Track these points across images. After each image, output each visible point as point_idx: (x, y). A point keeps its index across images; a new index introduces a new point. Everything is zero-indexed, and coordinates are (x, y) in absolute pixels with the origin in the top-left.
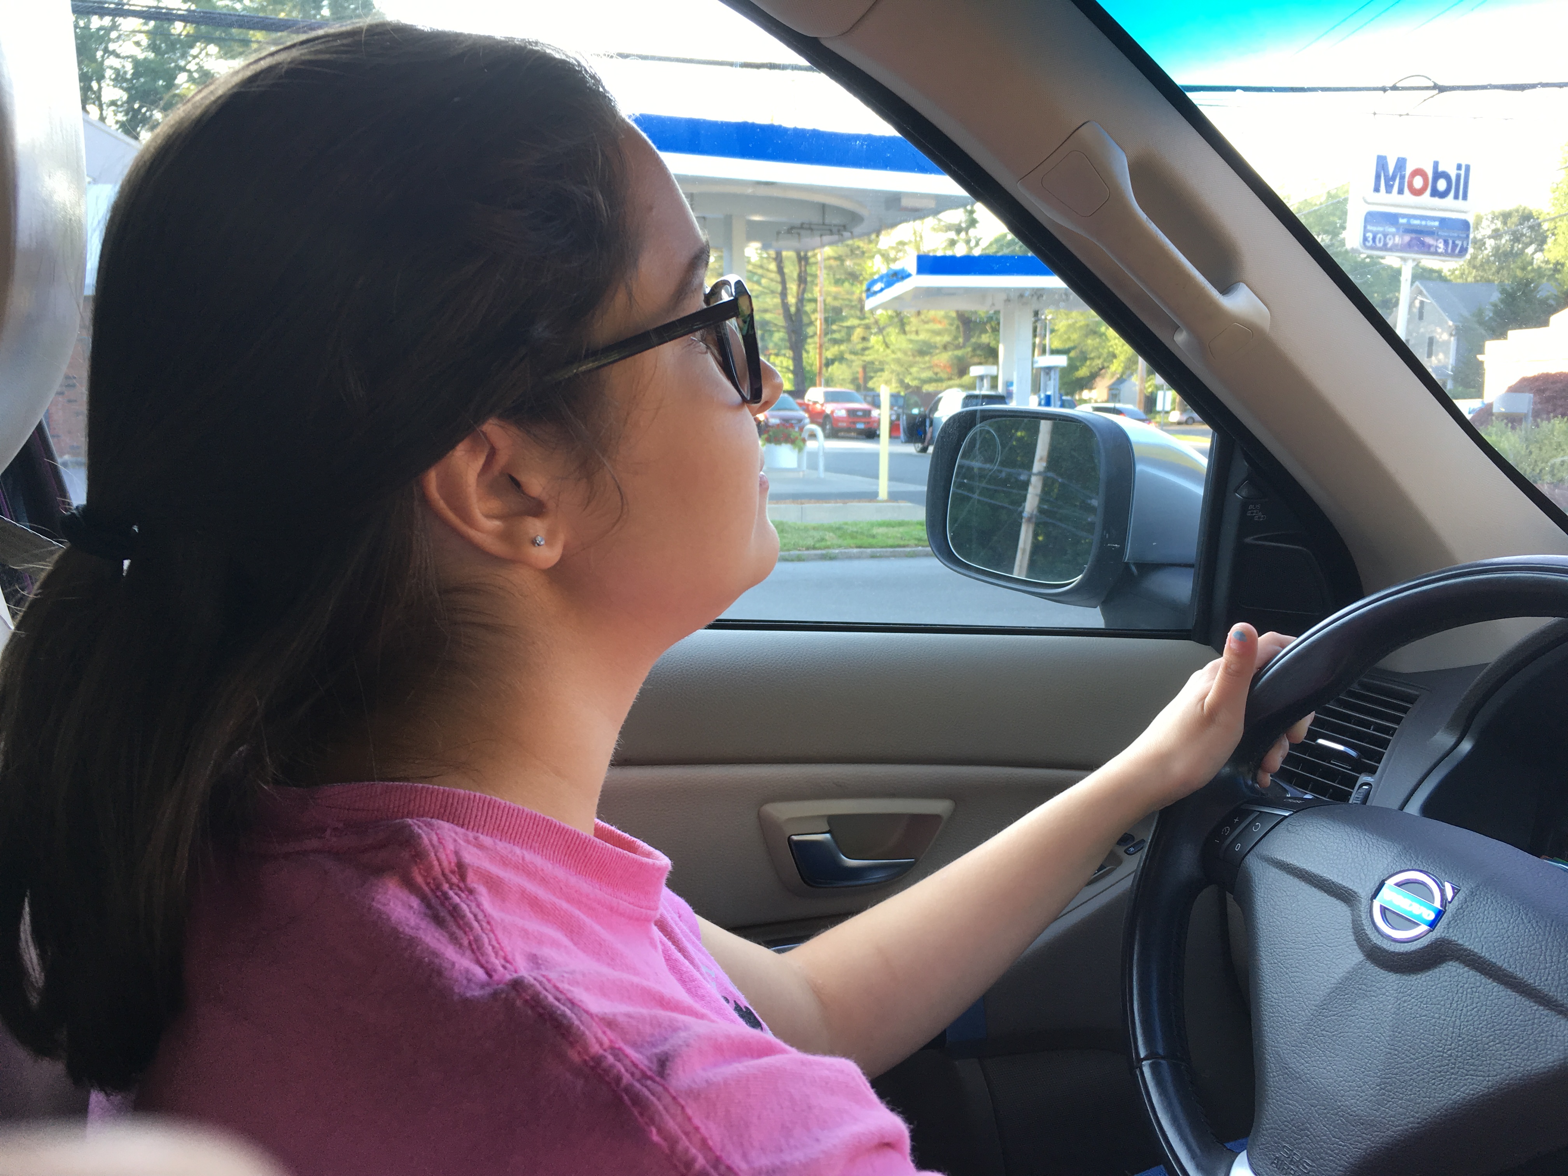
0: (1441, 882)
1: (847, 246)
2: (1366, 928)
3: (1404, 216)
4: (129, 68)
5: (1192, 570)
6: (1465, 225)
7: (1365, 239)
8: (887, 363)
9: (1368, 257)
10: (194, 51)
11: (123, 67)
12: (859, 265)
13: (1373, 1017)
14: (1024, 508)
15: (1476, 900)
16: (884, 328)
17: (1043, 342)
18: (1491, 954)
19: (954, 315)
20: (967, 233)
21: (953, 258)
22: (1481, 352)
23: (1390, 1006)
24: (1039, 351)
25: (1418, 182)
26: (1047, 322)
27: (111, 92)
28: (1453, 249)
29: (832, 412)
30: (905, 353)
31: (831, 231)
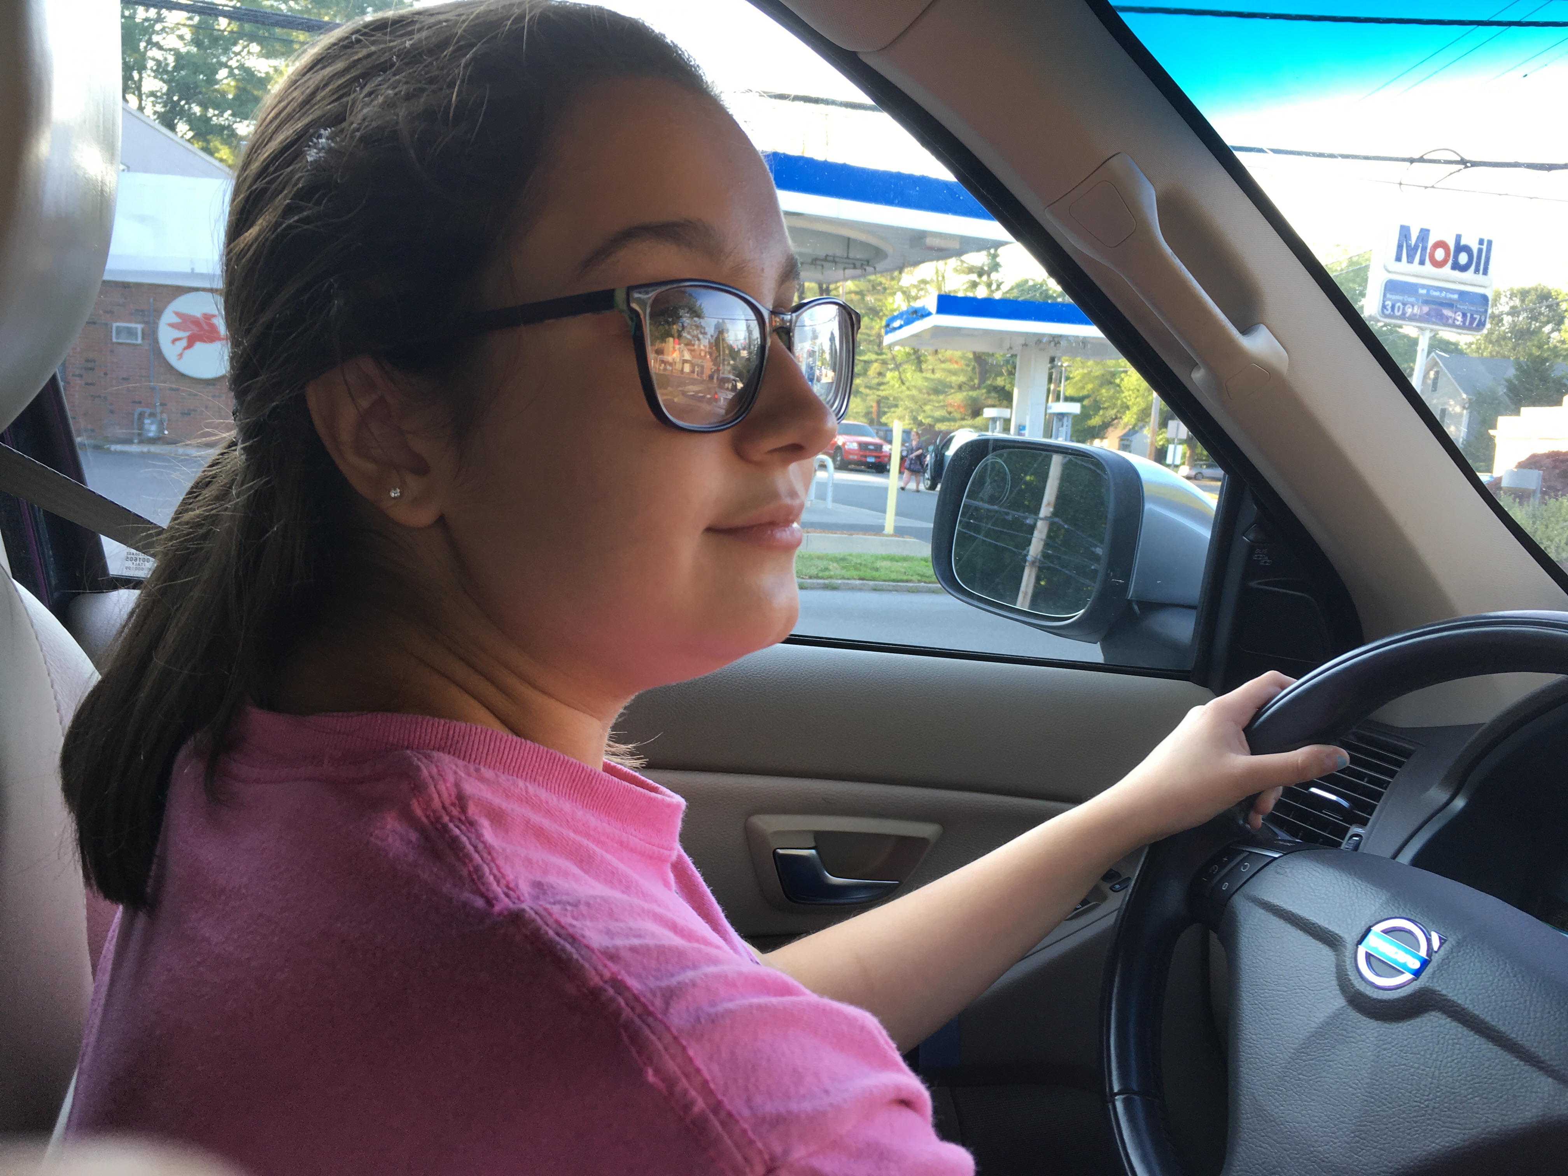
0: (1428, 932)
1: (869, 281)
2: (1349, 973)
3: (1424, 286)
4: (171, 60)
5: (1194, 613)
6: (1485, 298)
7: (1384, 307)
8: (902, 400)
9: (1385, 325)
10: (237, 49)
11: (166, 59)
12: (880, 300)
13: (1352, 1063)
14: (1028, 551)
15: (1462, 952)
16: (900, 364)
17: (1058, 389)
18: (1474, 1006)
19: (971, 356)
20: (989, 276)
21: (974, 299)
22: (1494, 427)
23: (1369, 1054)
24: (1053, 397)
25: (1440, 254)
26: (1063, 369)
27: (151, 83)
28: (1471, 323)
29: (844, 444)
30: (920, 390)
31: (854, 264)
